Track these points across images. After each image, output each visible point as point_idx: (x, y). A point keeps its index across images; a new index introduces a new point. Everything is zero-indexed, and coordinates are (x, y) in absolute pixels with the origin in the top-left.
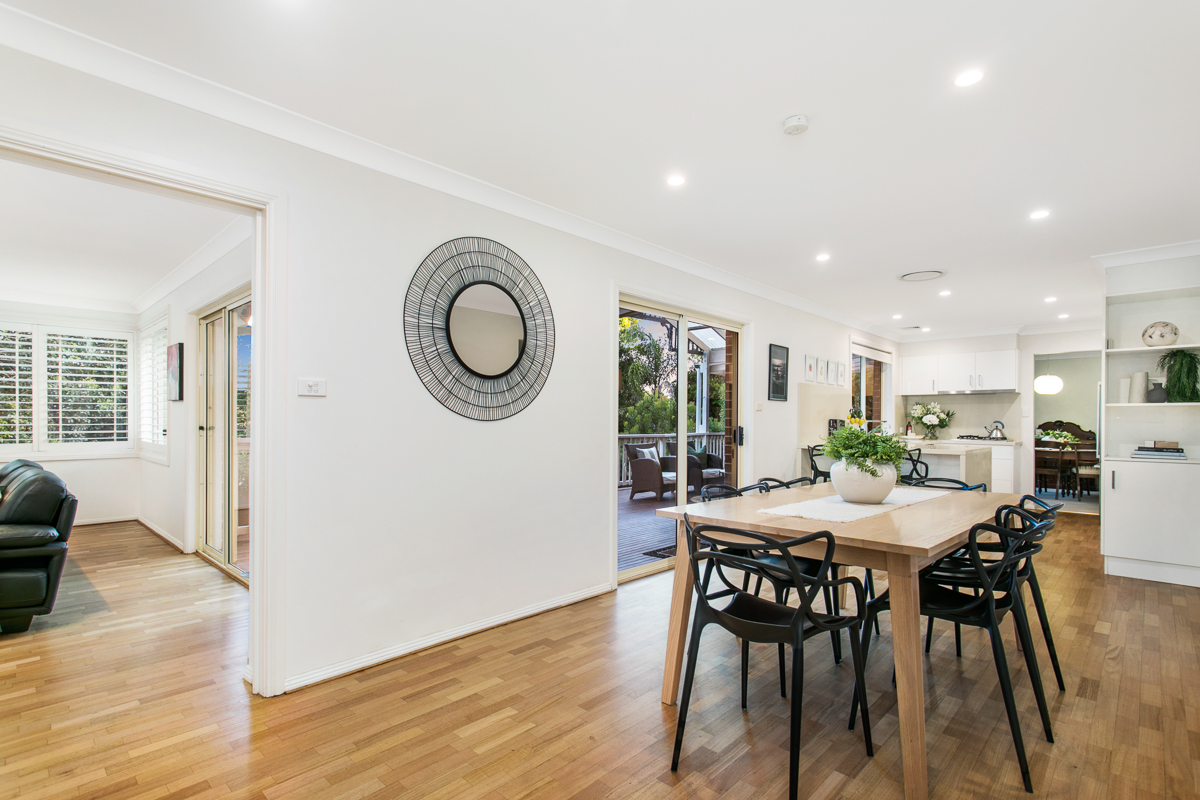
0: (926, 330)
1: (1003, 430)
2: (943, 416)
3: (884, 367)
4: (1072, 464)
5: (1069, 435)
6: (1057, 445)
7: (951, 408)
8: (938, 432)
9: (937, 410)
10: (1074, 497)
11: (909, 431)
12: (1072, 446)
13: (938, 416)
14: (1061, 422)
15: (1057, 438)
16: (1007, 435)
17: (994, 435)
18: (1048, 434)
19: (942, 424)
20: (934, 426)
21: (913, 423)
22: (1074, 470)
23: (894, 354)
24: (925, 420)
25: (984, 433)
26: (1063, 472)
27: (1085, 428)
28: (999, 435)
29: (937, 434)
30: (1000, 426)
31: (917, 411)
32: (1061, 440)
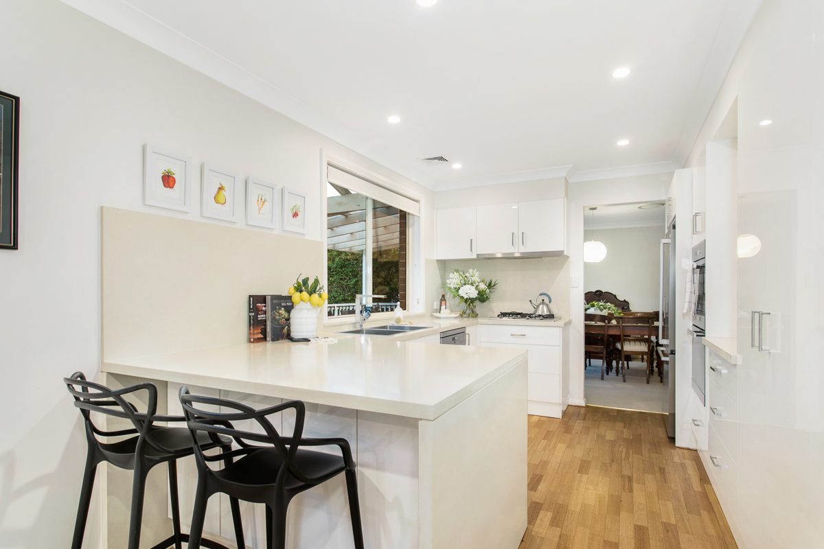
0: (457, 166)
1: (550, 305)
2: (483, 286)
3: (410, 220)
4: (617, 338)
5: (612, 306)
6: (603, 318)
7: (495, 276)
8: (479, 307)
9: (476, 279)
10: (617, 373)
11: (443, 307)
12: (618, 319)
13: (477, 288)
14: (600, 291)
15: (601, 310)
16: (555, 312)
17: (539, 312)
18: (593, 306)
19: (482, 297)
20: (472, 300)
21: (447, 297)
22: (618, 346)
23: (422, 202)
24: (461, 292)
25: (528, 309)
26: (607, 347)
27: (621, 298)
28: (546, 313)
29: (477, 310)
30: (547, 301)
31: (454, 279)
32: (605, 313)
